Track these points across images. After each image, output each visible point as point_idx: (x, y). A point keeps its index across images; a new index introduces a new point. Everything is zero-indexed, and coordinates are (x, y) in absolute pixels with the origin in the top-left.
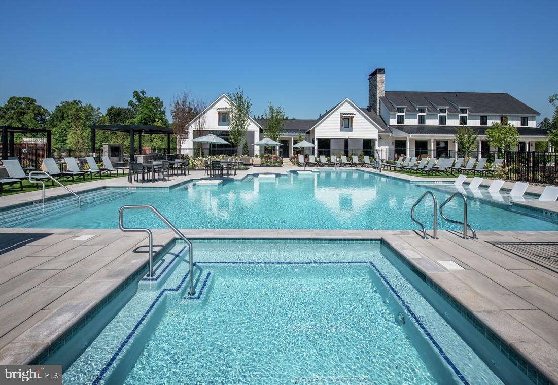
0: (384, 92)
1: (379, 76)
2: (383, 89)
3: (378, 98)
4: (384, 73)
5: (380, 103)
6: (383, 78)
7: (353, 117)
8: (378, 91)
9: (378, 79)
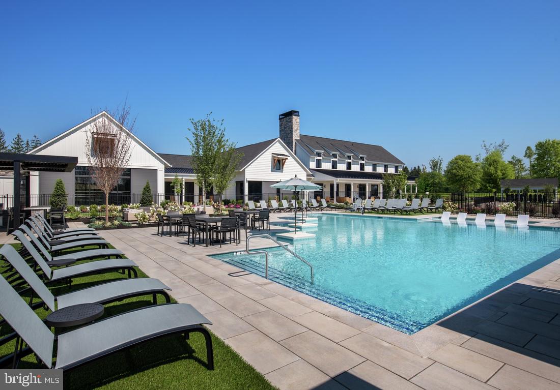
0: (299, 134)
1: (294, 117)
2: (298, 131)
3: (294, 140)
4: (299, 116)
5: (295, 146)
6: (298, 121)
7: (287, 159)
8: (294, 133)
9: (294, 120)
